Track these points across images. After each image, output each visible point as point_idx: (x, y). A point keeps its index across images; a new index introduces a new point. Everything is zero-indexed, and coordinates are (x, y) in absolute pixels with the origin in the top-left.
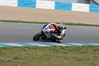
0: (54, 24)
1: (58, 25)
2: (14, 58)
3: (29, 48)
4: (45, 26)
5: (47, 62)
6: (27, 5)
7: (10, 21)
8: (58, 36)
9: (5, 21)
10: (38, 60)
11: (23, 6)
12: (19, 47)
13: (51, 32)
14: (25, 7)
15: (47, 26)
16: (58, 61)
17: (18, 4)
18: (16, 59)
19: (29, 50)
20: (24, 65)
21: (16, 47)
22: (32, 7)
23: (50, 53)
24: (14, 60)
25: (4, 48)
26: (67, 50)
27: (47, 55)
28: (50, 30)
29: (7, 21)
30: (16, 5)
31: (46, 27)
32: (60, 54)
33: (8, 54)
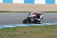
1: (38, 13)
2: (23, 33)
3: (32, 27)
5: (42, 34)
6: (29, 2)
7: (20, 12)
9: (17, 12)
10: (37, 34)
11: (27, 3)
12: (26, 27)
13: (34, 17)
14: (28, 4)
16: (49, 33)
17: (24, 2)
18: (24, 33)
19: (31, 28)
20: (29, 36)
21: (24, 27)
22: (33, 3)
23: (44, 29)
24: (23, 34)
25: (17, 28)
26: (53, 27)
27: (42, 30)
28: (33, 16)
29: (18, 12)
30: (23, 2)
32: (50, 30)
33: (20, 30)
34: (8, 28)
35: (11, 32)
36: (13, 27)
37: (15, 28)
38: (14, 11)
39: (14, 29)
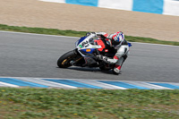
0: (104, 34)
4: (82, 39)
8: (109, 60)
15: (87, 39)
31: (85, 41)
34: (146, 92)
35: (153, 103)
36: (163, 91)
37: (168, 92)
38: (167, 40)
39: (164, 96)
